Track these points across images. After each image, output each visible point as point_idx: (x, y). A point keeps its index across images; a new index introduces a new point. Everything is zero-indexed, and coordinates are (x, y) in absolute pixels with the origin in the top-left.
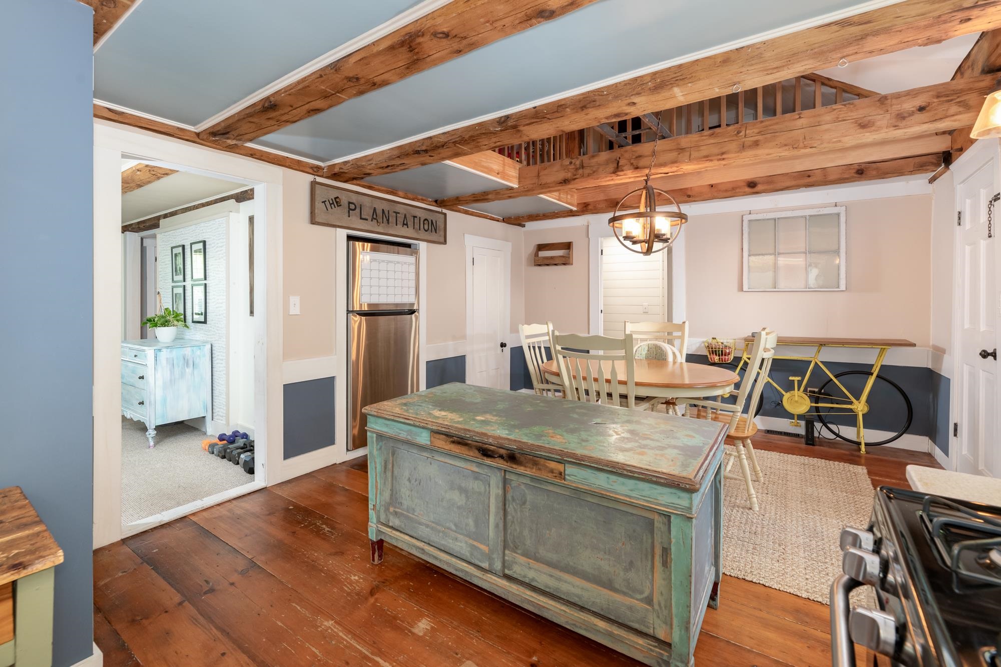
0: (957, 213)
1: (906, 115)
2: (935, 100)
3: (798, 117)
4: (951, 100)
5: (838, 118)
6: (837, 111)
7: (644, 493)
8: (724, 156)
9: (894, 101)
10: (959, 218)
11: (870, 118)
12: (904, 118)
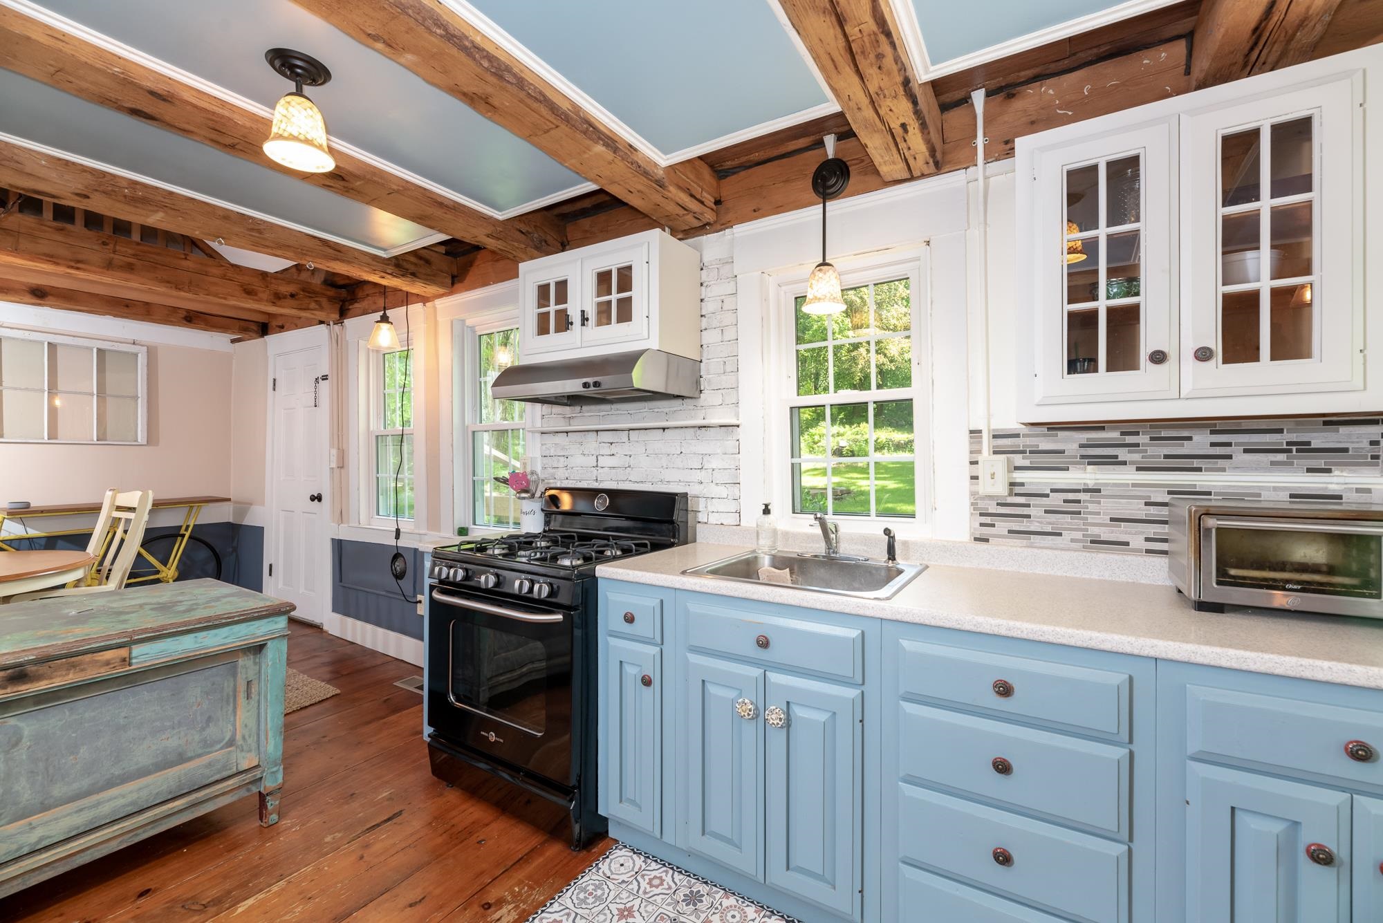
0: (272, 380)
1: (281, 296)
2: (302, 293)
3: (183, 257)
4: (312, 297)
5: (225, 276)
6: (224, 268)
7: (240, 635)
8: (79, 265)
9: (273, 281)
10: (274, 385)
11: (254, 287)
12: (279, 298)
